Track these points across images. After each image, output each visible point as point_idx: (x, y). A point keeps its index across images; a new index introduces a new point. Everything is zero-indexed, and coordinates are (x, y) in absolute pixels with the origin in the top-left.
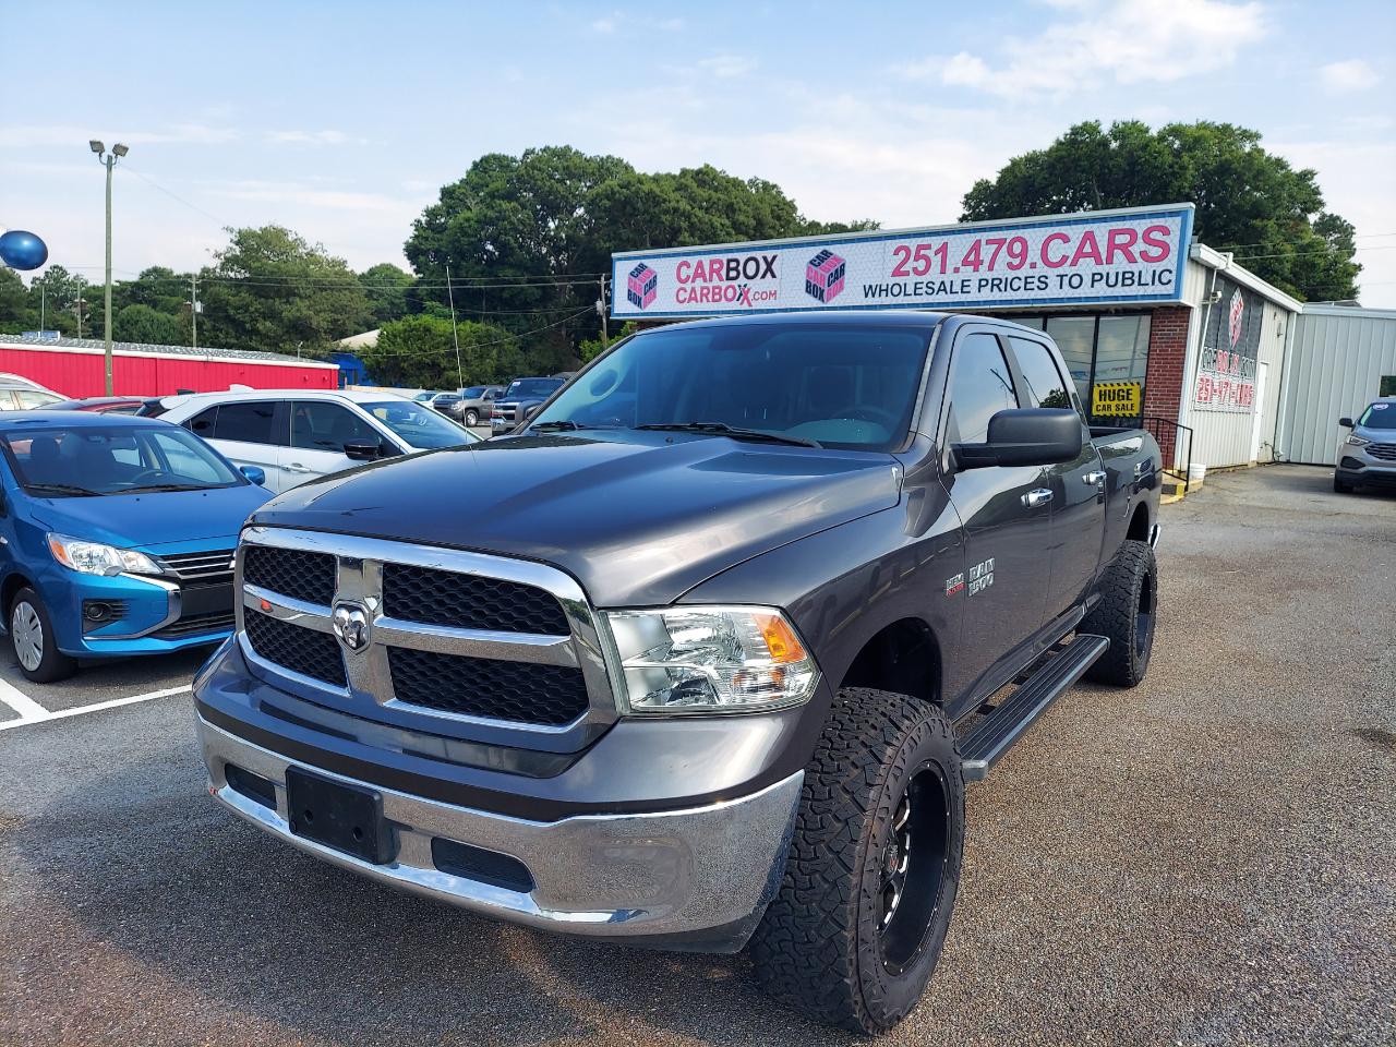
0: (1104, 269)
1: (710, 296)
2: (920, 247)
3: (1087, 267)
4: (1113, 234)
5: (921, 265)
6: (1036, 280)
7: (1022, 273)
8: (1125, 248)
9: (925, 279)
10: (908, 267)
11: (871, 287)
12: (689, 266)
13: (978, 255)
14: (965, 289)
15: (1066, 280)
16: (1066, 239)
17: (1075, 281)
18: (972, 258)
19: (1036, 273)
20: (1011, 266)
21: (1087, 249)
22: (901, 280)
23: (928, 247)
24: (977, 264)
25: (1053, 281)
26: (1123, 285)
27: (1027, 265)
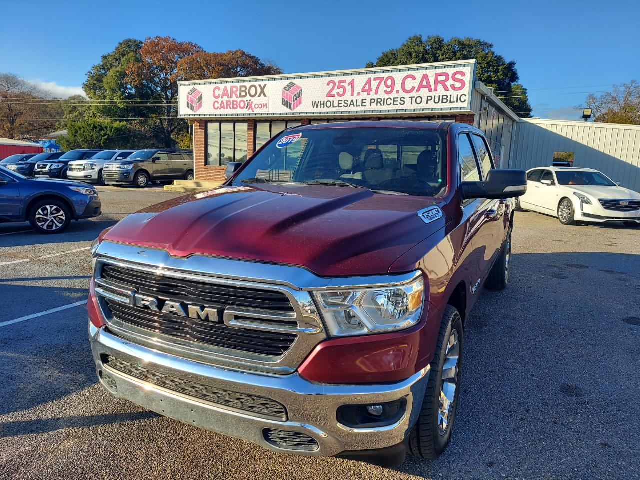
0: (433, 94)
1: (232, 106)
2: (340, 82)
3: (424, 93)
4: (437, 75)
5: (341, 91)
6: (399, 100)
7: (392, 96)
8: (443, 83)
9: (343, 99)
10: (334, 92)
11: (316, 102)
12: (219, 89)
13: (370, 86)
14: (364, 104)
15: (414, 99)
16: (414, 78)
17: (419, 100)
18: (367, 88)
19: (399, 96)
20: (386, 92)
21: (425, 83)
22: (331, 99)
23: (345, 81)
24: (369, 91)
25: (408, 101)
26: (443, 102)
27: (394, 92)
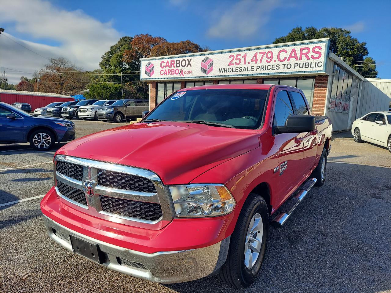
0: (299, 62)
1: (171, 73)
2: (238, 55)
3: (293, 61)
4: (302, 49)
5: (238, 61)
6: (275, 66)
7: (271, 64)
8: (306, 54)
9: (239, 66)
10: (233, 62)
11: (221, 69)
13: (256, 58)
14: (252, 70)
15: (286, 66)
16: (286, 52)
17: (289, 66)
18: (254, 59)
19: (276, 63)
20: (267, 61)
21: (293, 55)
22: (231, 67)
23: (240, 55)
24: (256, 61)
25: (281, 66)
26: (305, 67)
27: (273, 61)
